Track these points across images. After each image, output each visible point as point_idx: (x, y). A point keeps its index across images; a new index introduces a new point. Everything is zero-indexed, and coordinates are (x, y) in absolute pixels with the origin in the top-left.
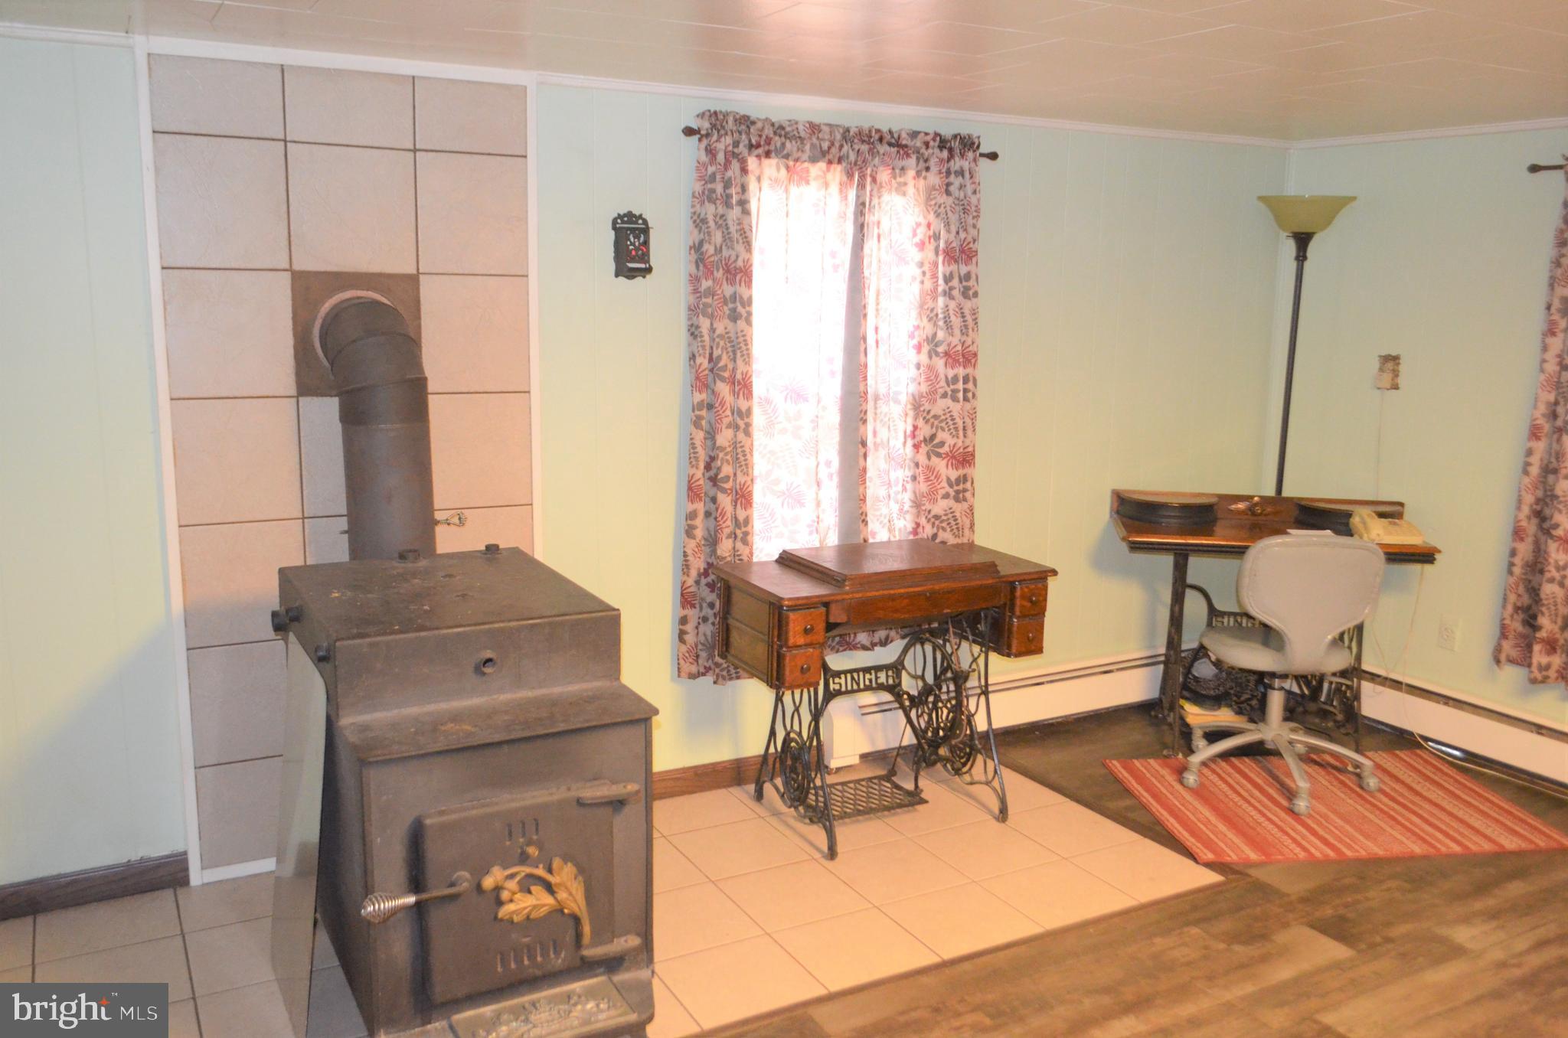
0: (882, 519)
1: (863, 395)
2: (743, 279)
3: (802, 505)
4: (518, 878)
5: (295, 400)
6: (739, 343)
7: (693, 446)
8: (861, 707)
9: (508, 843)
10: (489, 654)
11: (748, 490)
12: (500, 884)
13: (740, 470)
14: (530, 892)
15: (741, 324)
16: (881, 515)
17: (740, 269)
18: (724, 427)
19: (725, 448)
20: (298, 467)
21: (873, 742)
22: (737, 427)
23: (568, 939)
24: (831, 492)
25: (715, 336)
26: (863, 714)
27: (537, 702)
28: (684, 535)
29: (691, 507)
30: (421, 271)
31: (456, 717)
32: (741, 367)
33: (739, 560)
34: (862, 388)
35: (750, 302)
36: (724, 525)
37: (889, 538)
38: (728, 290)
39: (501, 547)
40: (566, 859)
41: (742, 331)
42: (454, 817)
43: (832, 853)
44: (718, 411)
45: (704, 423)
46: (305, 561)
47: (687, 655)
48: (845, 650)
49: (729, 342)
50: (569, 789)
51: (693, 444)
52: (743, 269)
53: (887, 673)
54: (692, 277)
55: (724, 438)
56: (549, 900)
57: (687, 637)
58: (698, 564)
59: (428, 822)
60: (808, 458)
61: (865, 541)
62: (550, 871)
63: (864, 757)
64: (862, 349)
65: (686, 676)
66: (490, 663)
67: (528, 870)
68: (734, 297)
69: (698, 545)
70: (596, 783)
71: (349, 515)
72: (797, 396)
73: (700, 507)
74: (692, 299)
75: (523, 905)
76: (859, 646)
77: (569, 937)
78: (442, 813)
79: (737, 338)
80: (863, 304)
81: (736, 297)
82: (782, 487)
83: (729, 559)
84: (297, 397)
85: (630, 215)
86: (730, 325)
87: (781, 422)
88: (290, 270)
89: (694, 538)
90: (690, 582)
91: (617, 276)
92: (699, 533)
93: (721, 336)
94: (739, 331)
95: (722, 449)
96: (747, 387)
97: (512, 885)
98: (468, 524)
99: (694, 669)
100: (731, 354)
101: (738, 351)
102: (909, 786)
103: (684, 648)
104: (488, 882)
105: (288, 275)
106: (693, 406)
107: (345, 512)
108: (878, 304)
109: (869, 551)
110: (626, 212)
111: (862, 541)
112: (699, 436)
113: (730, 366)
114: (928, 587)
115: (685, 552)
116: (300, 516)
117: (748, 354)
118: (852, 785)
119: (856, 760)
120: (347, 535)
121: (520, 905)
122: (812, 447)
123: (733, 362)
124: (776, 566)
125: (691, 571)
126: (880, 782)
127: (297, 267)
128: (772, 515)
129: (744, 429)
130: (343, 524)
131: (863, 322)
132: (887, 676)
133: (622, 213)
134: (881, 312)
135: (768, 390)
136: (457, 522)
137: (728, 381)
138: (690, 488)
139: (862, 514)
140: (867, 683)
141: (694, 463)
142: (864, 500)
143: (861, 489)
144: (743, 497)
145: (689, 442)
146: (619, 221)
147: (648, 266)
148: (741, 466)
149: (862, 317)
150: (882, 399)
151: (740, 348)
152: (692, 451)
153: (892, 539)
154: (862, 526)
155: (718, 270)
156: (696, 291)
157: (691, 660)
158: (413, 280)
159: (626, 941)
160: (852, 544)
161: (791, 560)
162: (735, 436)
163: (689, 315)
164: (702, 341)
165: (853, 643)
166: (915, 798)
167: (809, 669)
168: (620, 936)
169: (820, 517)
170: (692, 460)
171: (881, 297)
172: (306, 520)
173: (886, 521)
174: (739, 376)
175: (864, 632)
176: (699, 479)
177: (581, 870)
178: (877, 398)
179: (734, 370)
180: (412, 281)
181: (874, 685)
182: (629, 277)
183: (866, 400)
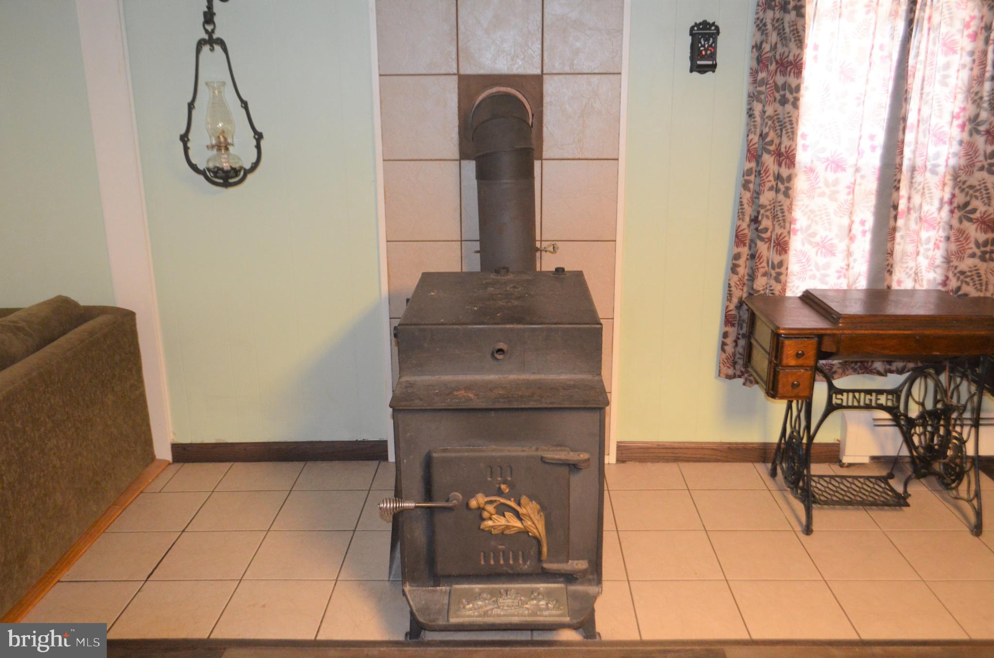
0: (908, 270)
1: (899, 167)
2: (793, 71)
3: (834, 254)
4: (495, 504)
5: (458, 162)
6: (785, 123)
7: (741, 204)
8: (875, 420)
9: (489, 479)
10: (502, 345)
11: (784, 240)
12: (482, 506)
13: (778, 224)
14: (504, 516)
15: (789, 107)
16: (907, 268)
17: (791, 62)
18: (766, 189)
19: (766, 206)
20: (459, 207)
21: (882, 447)
22: (777, 191)
23: (532, 553)
24: (863, 245)
25: (765, 117)
26: (876, 426)
27: (529, 384)
28: (730, 271)
29: (737, 250)
30: (545, 72)
31: (469, 387)
32: (786, 142)
33: (772, 294)
34: (898, 161)
35: (798, 89)
36: (760, 266)
37: (914, 287)
38: (780, 80)
39: (566, 270)
40: (532, 498)
41: (788, 113)
42: (453, 455)
43: (808, 530)
44: (763, 177)
45: (751, 186)
46: (462, 270)
47: (726, 361)
48: (863, 373)
49: (778, 122)
50: (537, 450)
51: (741, 202)
52: (793, 62)
53: (887, 397)
54: (753, 70)
55: (766, 197)
56: (518, 524)
57: (726, 348)
58: (737, 294)
59: (435, 455)
60: (841, 217)
61: (889, 287)
62: (519, 504)
63: (874, 459)
64: (901, 127)
65: (724, 376)
66: (501, 352)
67: (503, 500)
68: (785, 86)
69: (740, 280)
70: (559, 448)
71: (481, 241)
72: (837, 166)
73: (745, 251)
74: (751, 88)
75: (498, 523)
76: (875, 371)
77: (533, 552)
78: (444, 451)
79: (784, 118)
80: (905, 89)
81: (786, 85)
82: (818, 239)
83: (762, 292)
84: (460, 160)
85: (705, 23)
86: (780, 109)
87: (820, 187)
88: (458, 74)
89: (737, 274)
90: (732, 306)
91: (691, 71)
92: (742, 270)
93: (770, 118)
94: (785, 113)
95: (762, 206)
96: (789, 158)
97: (490, 508)
98: (558, 252)
99: (731, 372)
100: (779, 131)
101: (784, 130)
102: (900, 489)
103: (724, 356)
104: (473, 503)
105: (456, 78)
106: (744, 173)
107: (478, 238)
108: (922, 89)
109: (892, 297)
110: (703, 21)
111: (885, 287)
112: (747, 195)
113: (777, 141)
114: (918, 331)
115: (729, 284)
116: (460, 239)
117: (793, 132)
118: (850, 480)
119: (866, 460)
120: (479, 254)
121: (496, 522)
122: (847, 209)
123: (780, 138)
124: (799, 301)
125: (733, 298)
126: (876, 481)
127: (462, 72)
128: (808, 260)
129: (784, 192)
130: (477, 246)
131: (904, 104)
132: (887, 399)
133: (699, 22)
134: (924, 96)
135: (812, 161)
136: (552, 250)
137: (772, 153)
138: (737, 236)
139: (888, 265)
140: (867, 402)
141: (741, 216)
142: (891, 253)
143: (889, 245)
144: (782, 246)
145: (739, 200)
146: (696, 28)
147: (714, 63)
148: (779, 220)
149: (903, 100)
150: (917, 171)
151: (786, 127)
152: (740, 207)
153: (918, 287)
154: (887, 275)
155: (771, 64)
156: (755, 82)
157: (728, 365)
159: (577, 564)
160: (875, 289)
161: (810, 299)
162: (776, 197)
163: (748, 101)
164: (754, 122)
165: (870, 369)
166: (901, 501)
167: (798, 385)
168: (574, 559)
169: (851, 266)
170: (739, 214)
171: (925, 83)
172: (463, 242)
173: (912, 272)
174: (783, 150)
175: (880, 361)
176: (744, 229)
177: (543, 508)
178: (913, 169)
179: (780, 144)
180: (538, 79)
181: (874, 404)
182: (700, 72)
183: (901, 171)
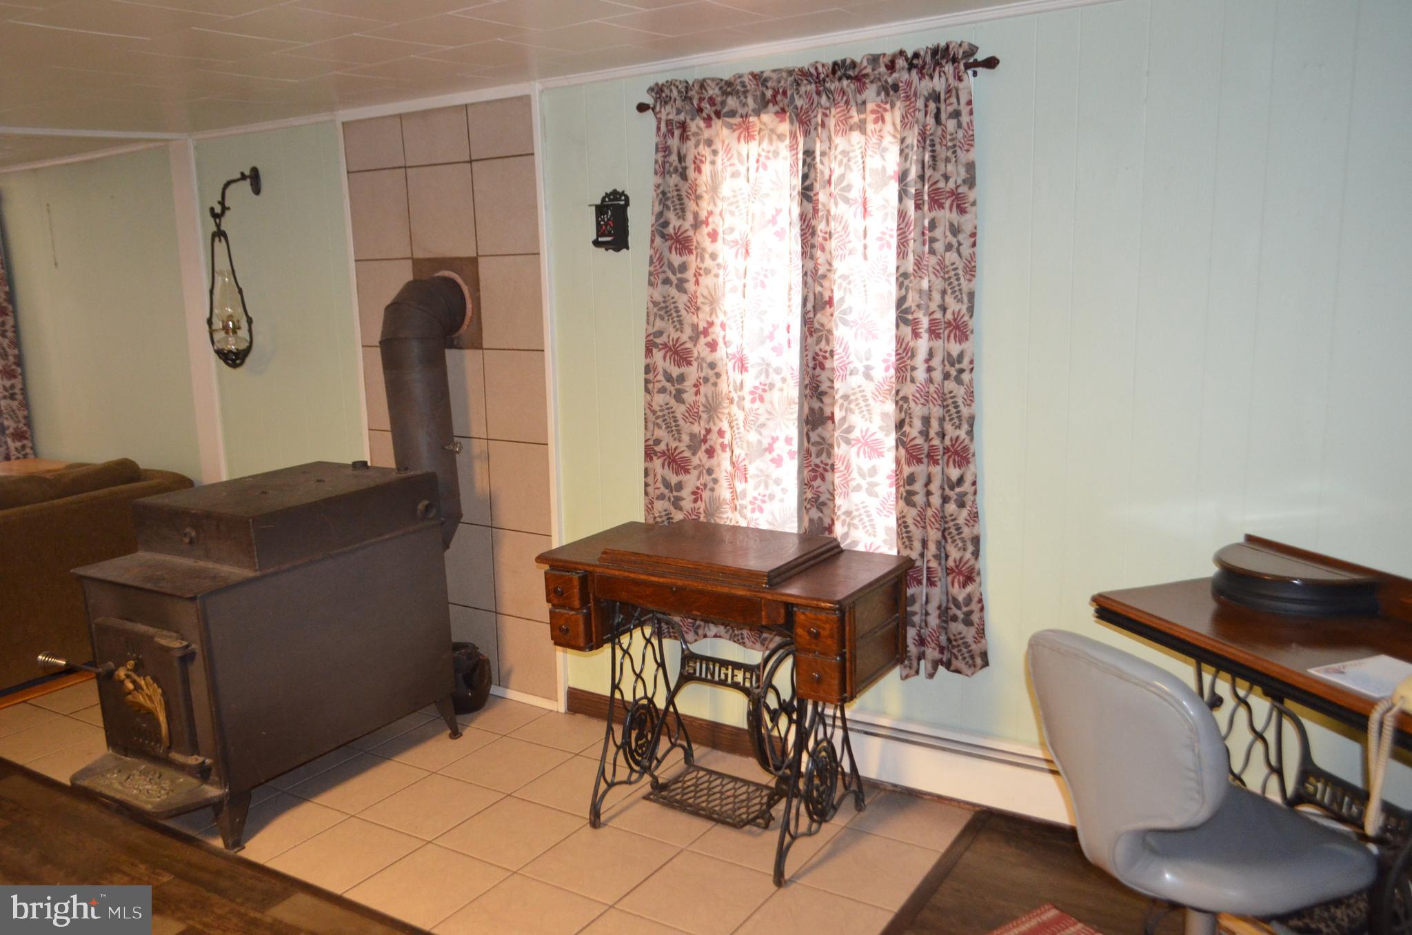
4: (130, 679)
6: (671, 310)
9: (128, 653)
10: (188, 530)
11: (681, 455)
15: (673, 291)
17: (671, 236)
18: (655, 391)
30: (479, 254)
32: (673, 334)
40: (154, 680)
43: (593, 821)
53: (744, 674)
55: (656, 401)
62: (145, 683)
67: (134, 676)
81: (668, 264)
85: (615, 192)
88: (413, 259)
93: (655, 303)
96: (678, 354)
97: (128, 682)
101: (670, 318)
104: (116, 675)
105: (410, 260)
110: (611, 190)
127: (415, 256)
132: (745, 678)
133: (608, 192)
137: (661, 347)
140: (723, 677)
144: (679, 464)
146: (607, 199)
147: (627, 239)
151: (671, 315)
158: (473, 261)
167: (567, 631)
174: (671, 343)
177: (163, 692)
180: (470, 265)
181: (729, 681)
